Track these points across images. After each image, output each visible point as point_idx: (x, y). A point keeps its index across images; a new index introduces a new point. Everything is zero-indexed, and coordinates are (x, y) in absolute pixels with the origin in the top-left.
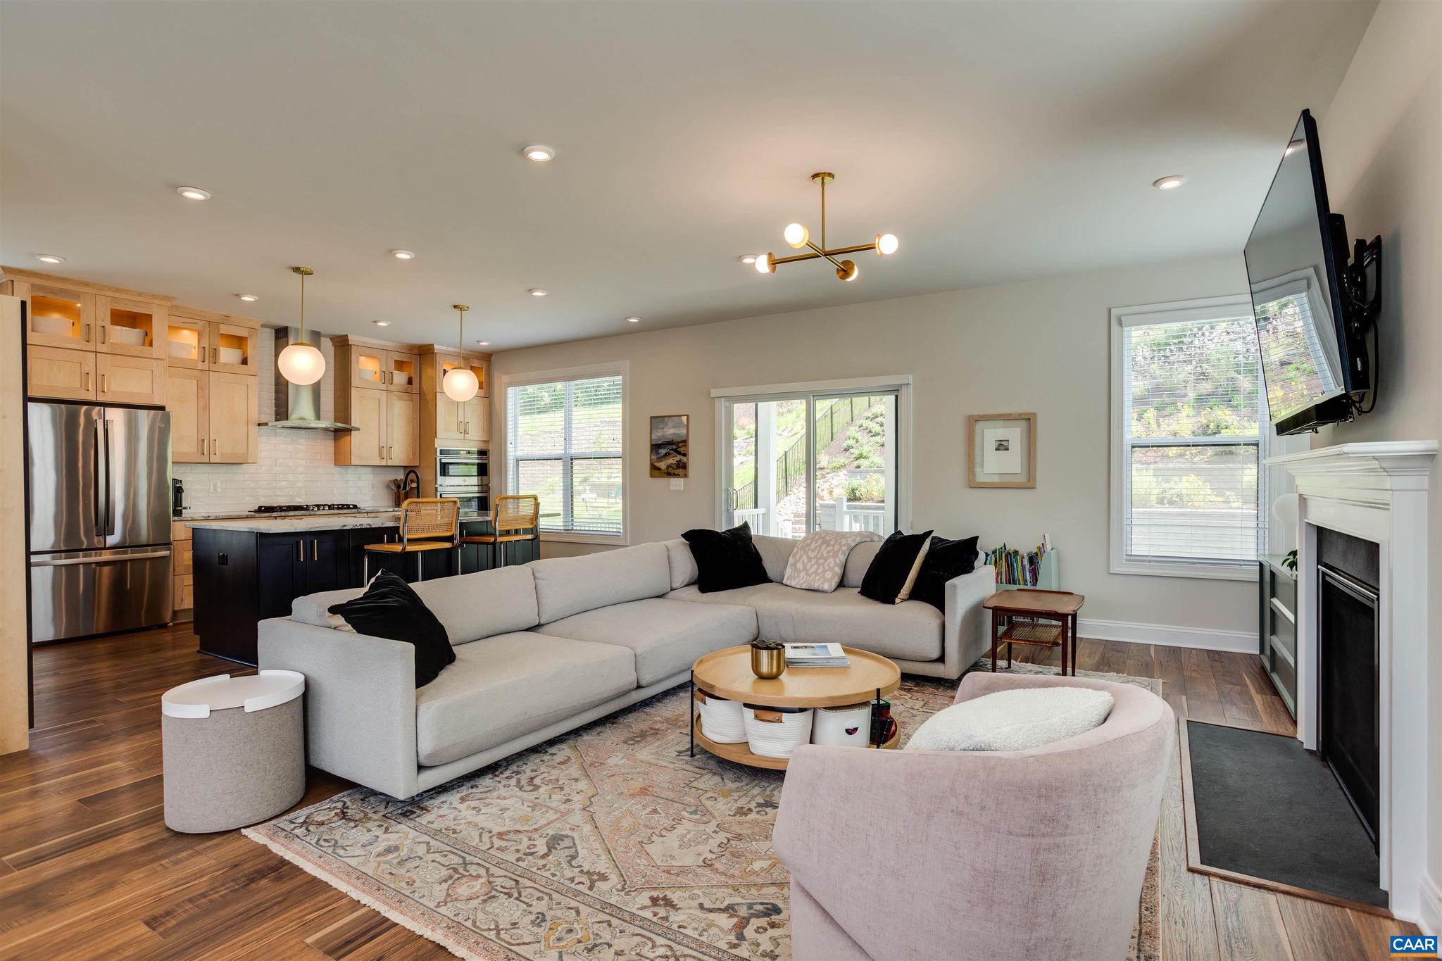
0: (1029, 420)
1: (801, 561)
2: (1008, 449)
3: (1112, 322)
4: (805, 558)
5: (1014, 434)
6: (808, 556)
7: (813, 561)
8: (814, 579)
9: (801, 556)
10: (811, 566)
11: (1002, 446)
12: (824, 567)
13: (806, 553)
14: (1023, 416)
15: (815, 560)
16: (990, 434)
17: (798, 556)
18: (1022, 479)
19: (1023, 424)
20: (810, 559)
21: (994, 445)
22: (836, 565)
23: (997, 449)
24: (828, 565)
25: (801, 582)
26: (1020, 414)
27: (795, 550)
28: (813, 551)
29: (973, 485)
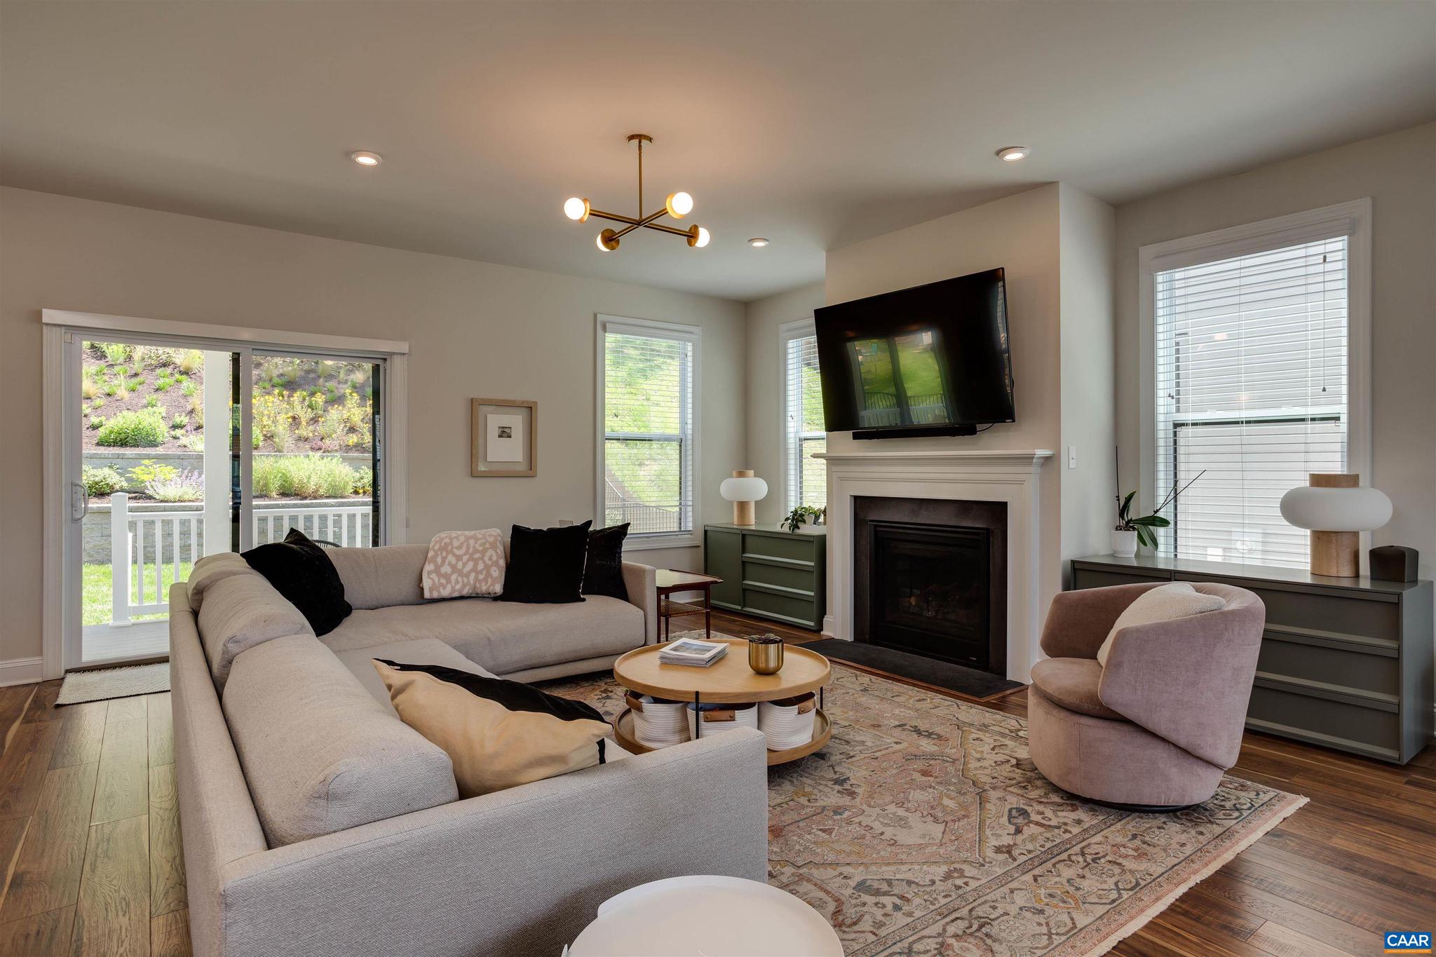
0: (530, 409)
1: (447, 563)
2: (510, 437)
3: (599, 327)
4: (451, 559)
5: (516, 422)
6: (454, 555)
7: (465, 558)
8: (476, 579)
9: (444, 559)
10: (465, 565)
11: (504, 433)
12: (484, 562)
13: (452, 552)
14: (525, 405)
15: (468, 556)
16: (495, 421)
17: (439, 560)
18: (523, 468)
19: (525, 411)
20: (459, 558)
21: (496, 432)
22: (498, 557)
23: (500, 436)
24: (490, 559)
25: (458, 587)
26: (523, 402)
27: (431, 554)
28: (459, 548)
29: (474, 474)
